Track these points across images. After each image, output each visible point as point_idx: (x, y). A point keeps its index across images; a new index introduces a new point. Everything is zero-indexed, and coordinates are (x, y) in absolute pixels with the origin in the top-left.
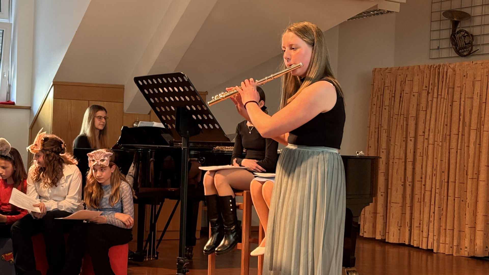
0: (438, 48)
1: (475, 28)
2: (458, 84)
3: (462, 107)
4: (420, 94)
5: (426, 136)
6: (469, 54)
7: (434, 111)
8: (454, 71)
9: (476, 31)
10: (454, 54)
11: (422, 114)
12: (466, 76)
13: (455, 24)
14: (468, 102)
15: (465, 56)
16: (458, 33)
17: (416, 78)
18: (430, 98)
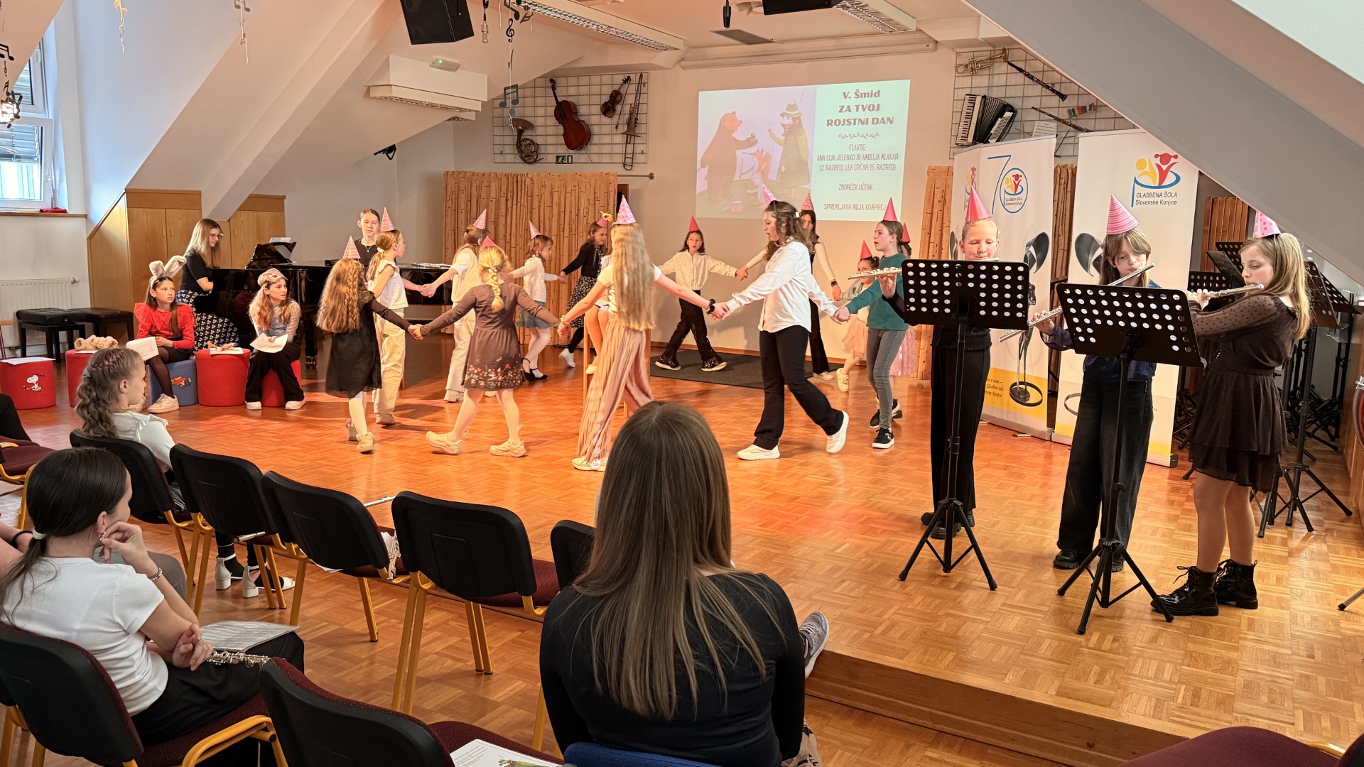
0: (502, 153)
1: (539, 138)
2: (536, 193)
3: (542, 215)
4: (498, 201)
5: (508, 240)
6: (535, 161)
7: (514, 217)
8: (532, 180)
9: (539, 140)
10: (518, 159)
11: (502, 220)
12: (543, 186)
13: (520, 132)
14: (547, 209)
15: (530, 163)
16: (523, 140)
17: (493, 185)
18: (509, 205)
